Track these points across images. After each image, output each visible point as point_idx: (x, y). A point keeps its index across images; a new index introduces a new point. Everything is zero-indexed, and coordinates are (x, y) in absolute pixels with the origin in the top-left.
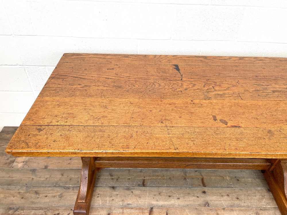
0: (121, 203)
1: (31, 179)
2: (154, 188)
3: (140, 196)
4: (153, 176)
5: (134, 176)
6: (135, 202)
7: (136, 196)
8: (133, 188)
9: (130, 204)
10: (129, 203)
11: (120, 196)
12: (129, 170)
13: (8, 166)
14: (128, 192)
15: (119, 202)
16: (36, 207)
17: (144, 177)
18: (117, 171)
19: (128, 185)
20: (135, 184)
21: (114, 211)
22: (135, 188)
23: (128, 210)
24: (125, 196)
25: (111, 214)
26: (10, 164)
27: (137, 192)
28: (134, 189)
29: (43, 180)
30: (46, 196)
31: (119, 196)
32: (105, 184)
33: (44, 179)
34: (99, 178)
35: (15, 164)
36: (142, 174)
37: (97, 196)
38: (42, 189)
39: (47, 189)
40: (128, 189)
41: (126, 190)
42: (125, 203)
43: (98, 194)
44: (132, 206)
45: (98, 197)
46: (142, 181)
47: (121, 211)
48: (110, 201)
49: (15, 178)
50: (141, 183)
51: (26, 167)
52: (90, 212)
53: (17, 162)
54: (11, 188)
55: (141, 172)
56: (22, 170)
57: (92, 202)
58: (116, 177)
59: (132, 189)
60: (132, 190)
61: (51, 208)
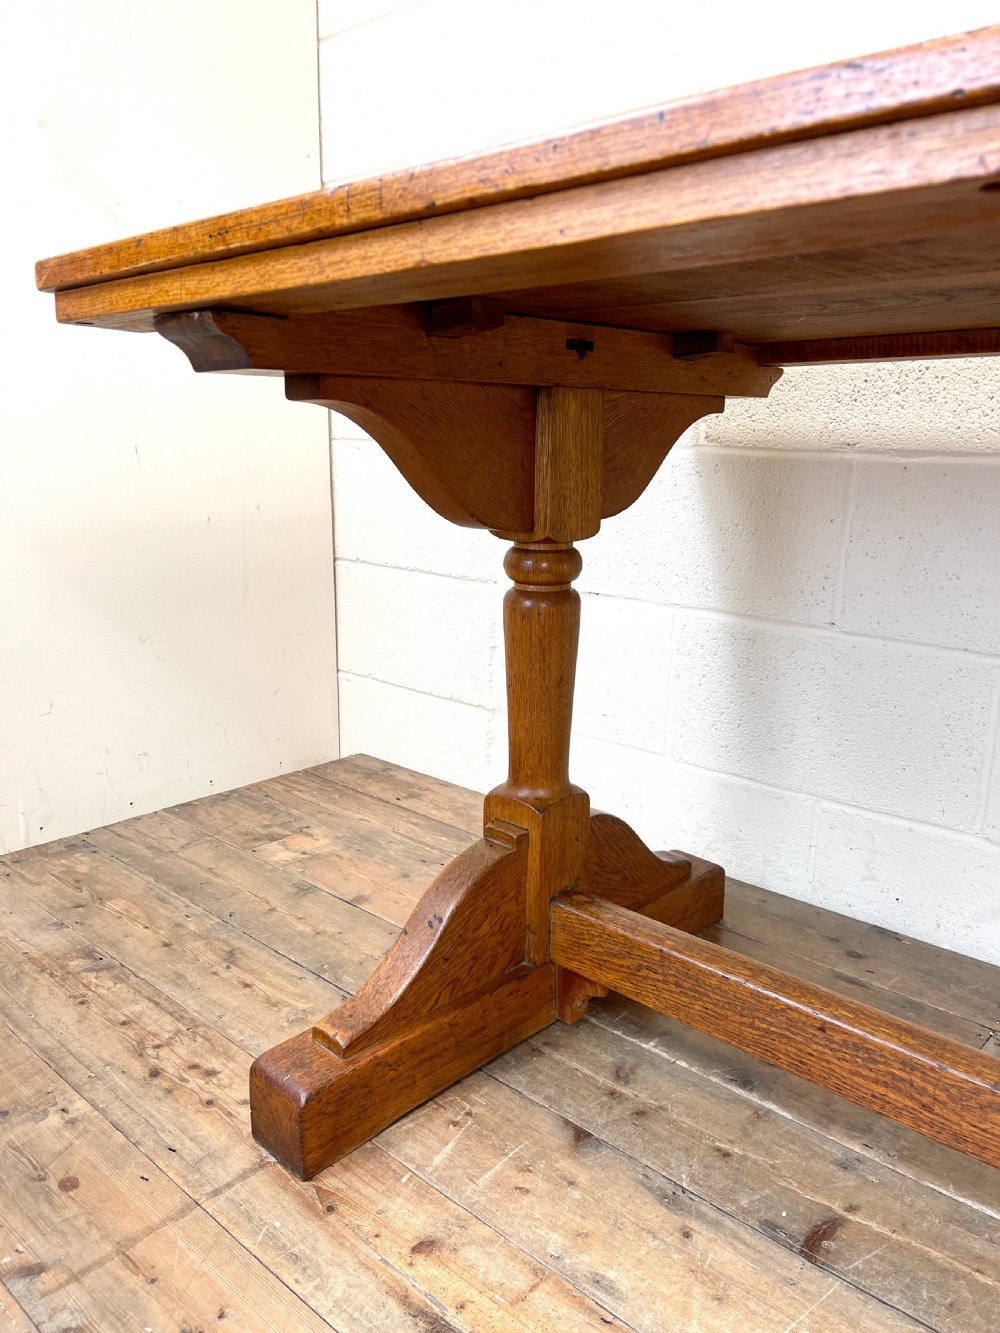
0: (555, 1242)
1: (267, 907)
2: (888, 1313)
3: (733, 1292)
4: (938, 1241)
5: (769, 1154)
6: (659, 1306)
7: (697, 1270)
8: (713, 1214)
9: (610, 1289)
10: (611, 1274)
11: (581, 1204)
12: (759, 1115)
13: (246, 842)
14: (655, 1214)
15: (553, 1227)
16: (168, 999)
17: (851, 1209)
18: (674, 1073)
19: (693, 1180)
20: (744, 1203)
21: (471, 1253)
22: (727, 1222)
23: (564, 1310)
24: (617, 1226)
25: (446, 1253)
26: (257, 839)
27: (723, 1254)
28: (716, 1225)
29: (301, 934)
30: (247, 986)
31: (577, 1195)
32: (552, 1092)
33: (308, 929)
34: (547, 1050)
35: (274, 846)
36: (849, 1181)
37: (449, 1114)
38: (264, 955)
39: (280, 964)
40: (672, 1199)
41: (649, 1198)
42: (587, 1261)
43: (469, 1114)
44: (622, 1311)
45: (455, 1124)
46: (817, 1220)
47: (521, 1281)
48: (497, 1183)
49: (220, 881)
50: (800, 1229)
51: (296, 870)
52: (345, 1160)
53: (284, 844)
54: (172, 900)
55: (844, 1166)
56: (274, 870)
57: (406, 1124)
58: (643, 1096)
59: (700, 1216)
60: (694, 1225)
61: (210, 1034)
